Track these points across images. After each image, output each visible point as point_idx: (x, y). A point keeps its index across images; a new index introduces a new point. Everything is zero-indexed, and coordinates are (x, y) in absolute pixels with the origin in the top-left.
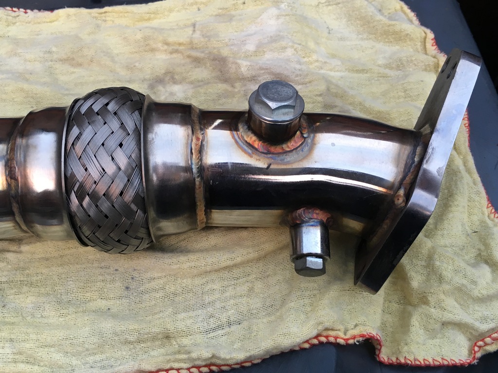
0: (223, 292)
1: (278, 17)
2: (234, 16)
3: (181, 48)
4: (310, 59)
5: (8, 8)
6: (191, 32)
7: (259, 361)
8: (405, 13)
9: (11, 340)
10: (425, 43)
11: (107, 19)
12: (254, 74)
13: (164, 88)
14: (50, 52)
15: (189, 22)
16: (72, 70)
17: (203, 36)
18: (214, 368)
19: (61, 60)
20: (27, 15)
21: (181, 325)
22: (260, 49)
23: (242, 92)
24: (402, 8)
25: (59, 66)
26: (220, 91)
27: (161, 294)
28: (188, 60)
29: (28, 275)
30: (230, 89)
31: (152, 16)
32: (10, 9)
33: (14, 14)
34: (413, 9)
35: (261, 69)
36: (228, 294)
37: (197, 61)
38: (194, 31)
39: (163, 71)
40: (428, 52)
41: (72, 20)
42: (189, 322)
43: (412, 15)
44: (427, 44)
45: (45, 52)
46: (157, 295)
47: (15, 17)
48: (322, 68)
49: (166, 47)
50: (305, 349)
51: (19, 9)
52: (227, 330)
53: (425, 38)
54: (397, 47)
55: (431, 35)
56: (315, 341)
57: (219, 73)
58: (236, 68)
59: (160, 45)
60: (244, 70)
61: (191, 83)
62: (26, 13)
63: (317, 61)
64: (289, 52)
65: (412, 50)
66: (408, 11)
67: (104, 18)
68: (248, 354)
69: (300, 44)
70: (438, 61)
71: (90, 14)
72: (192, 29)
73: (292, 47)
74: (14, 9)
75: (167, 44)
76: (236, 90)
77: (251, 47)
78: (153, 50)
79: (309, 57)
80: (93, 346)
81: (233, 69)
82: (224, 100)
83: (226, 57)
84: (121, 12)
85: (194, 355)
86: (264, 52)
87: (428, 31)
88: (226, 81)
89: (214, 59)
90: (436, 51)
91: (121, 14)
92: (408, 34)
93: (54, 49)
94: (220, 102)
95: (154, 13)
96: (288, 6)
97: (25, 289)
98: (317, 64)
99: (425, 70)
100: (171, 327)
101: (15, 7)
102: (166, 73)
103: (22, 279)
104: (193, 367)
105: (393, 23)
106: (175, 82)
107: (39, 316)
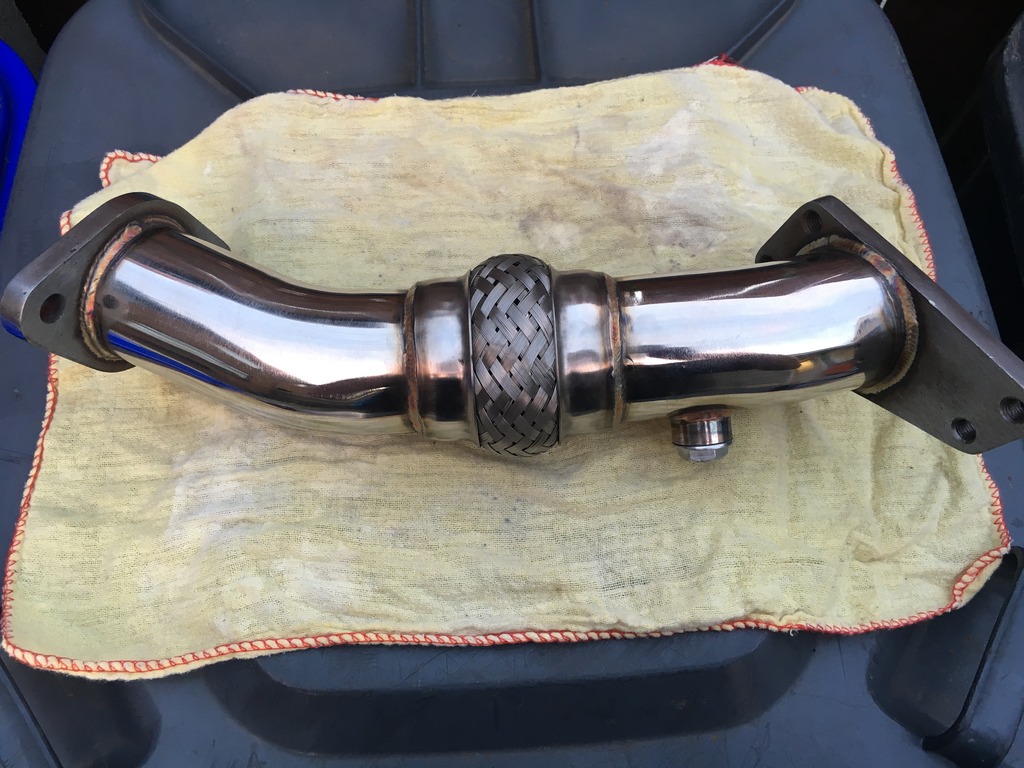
0: (625, 541)
1: (690, 124)
2: (629, 120)
3: (561, 167)
4: (734, 187)
5: (311, 91)
6: (573, 144)
7: (670, 634)
8: (854, 118)
9: (372, 575)
10: (882, 166)
11: (455, 115)
12: (663, 214)
13: (541, 229)
14: (381, 165)
15: (567, 126)
16: (414, 192)
17: (589, 149)
18: (617, 635)
19: (395, 177)
20: (339, 103)
21: (575, 578)
22: (669, 173)
23: (646, 241)
24: (851, 110)
25: (395, 186)
26: (616, 237)
27: (548, 534)
28: (570, 188)
29: (385, 494)
30: (629, 233)
31: (517, 114)
32: (313, 92)
33: (321, 101)
34: (865, 111)
35: (672, 207)
36: (630, 545)
37: (584, 191)
38: (578, 142)
39: (538, 203)
40: (885, 180)
41: (404, 116)
42: (583, 574)
43: (864, 121)
44: (885, 169)
45: (375, 165)
46: (544, 535)
47: (321, 106)
48: (748, 200)
49: (541, 166)
50: (727, 631)
51: (325, 93)
52: (629, 589)
53: (883, 159)
54: (845, 169)
55: (891, 157)
56: (741, 625)
57: (615, 210)
58: (638, 205)
59: (533, 162)
60: (649, 207)
61: (577, 222)
62: (336, 99)
63: (743, 190)
64: (708, 179)
65: (863, 175)
66: (859, 115)
67: (449, 115)
68: (661, 625)
69: (721, 167)
70: (900, 197)
71: (431, 107)
72: (573, 138)
73: (712, 171)
74: (319, 93)
75: (542, 161)
76: (638, 237)
77: (656, 170)
78: (522, 169)
79: (732, 185)
80: (471, 591)
81: (633, 205)
82: (622, 251)
83: (625, 190)
84: (475, 108)
85: (596, 619)
86: (674, 177)
87: (887, 150)
88: (624, 220)
89: (609, 191)
90: (896, 180)
91: (474, 110)
92: (860, 153)
93: (387, 161)
94: (618, 253)
95: (520, 110)
96: (701, 105)
97: (383, 510)
98: (743, 194)
99: (881, 206)
100: (564, 578)
101: (320, 90)
102: (542, 206)
103: (378, 497)
104: (592, 631)
105: (842, 136)
106: (554, 219)
107: (402, 546)
